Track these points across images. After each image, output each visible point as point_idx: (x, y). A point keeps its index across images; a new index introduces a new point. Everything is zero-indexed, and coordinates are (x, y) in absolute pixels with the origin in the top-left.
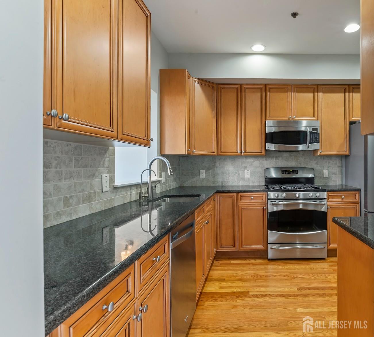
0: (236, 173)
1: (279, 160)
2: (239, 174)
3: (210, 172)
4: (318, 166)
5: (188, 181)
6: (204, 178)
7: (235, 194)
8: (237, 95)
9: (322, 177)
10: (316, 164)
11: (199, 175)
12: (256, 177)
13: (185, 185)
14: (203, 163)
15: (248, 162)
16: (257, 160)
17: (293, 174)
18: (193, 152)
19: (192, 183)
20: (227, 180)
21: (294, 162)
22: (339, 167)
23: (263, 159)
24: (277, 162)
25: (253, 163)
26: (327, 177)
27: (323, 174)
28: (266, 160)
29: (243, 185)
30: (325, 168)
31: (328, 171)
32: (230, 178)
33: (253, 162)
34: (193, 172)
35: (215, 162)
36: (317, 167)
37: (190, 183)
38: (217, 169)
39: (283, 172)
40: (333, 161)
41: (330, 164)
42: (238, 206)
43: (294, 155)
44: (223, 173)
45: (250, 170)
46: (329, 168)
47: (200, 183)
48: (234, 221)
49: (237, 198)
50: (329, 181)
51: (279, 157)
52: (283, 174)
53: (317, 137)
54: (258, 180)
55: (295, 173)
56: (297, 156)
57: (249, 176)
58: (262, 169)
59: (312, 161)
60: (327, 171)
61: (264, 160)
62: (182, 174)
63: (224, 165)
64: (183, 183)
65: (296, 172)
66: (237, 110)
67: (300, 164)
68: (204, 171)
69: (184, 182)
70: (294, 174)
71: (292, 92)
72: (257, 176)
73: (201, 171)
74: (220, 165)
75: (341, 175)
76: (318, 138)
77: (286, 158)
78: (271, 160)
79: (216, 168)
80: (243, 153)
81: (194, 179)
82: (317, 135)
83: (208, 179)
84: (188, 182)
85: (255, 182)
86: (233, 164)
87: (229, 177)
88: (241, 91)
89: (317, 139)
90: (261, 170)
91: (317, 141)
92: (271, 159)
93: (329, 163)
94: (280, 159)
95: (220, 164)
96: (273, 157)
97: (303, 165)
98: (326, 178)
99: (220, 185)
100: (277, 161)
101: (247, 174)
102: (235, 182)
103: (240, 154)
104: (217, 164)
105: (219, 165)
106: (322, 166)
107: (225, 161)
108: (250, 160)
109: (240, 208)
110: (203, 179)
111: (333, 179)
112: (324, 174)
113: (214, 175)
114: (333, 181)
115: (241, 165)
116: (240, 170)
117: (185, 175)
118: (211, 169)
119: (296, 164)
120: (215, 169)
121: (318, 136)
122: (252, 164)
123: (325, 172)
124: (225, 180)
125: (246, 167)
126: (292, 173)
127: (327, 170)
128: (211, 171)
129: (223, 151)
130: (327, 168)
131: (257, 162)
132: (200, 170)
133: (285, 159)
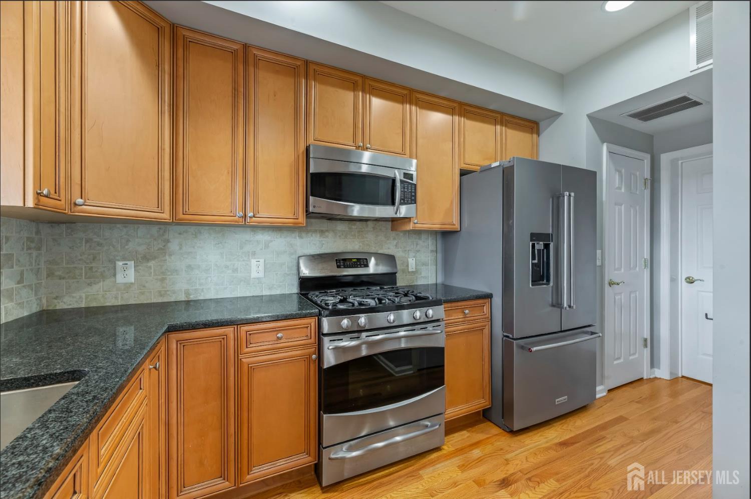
0: (227, 267)
1: (327, 237)
2: (235, 270)
3: (150, 267)
4: (400, 249)
5: (74, 295)
6: (132, 283)
7: (229, 330)
8: (235, 69)
9: (406, 271)
10: (396, 246)
11: (115, 275)
12: (276, 274)
13: (61, 305)
14: (128, 241)
15: (258, 242)
16: (281, 237)
17: (359, 266)
18: (75, 204)
19: (87, 298)
20: (201, 284)
21: (356, 243)
22: (432, 251)
23: (293, 235)
24: (323, 242)
25: (270, 245)
26: (414, 270)
27: (408, 266)
28: (301, 237)
29: (245, 296)
30: (412, 254)
31: (416, 260)
32: (210, 279)
33: (271, 241)
34: (91, 268)
35: (168, 241)
36: (398, 254)
37: (81, 297)
38: (173, 257)
39: (338, 264)
40: (424, 242)
41: (418, 246)
42: (238, 363)
43: (356, 228)
44: (190, 267)
45: (262, 261)
46: (418, 254)
47: (116, 298)
48: (225, 407)
49: (237, 339)
50: (417, 277)
51: (327, 231)
52: (338, 267)
53: (411, 192)
54: (281, 282)
55: (363, 266)
56: (362, 231)
57: (261, 275)
58: (292, 257)
59: (388, 242)
60: (414, 259)
61: (295, 238)
62: (50, 274)
63: (194, 247)
64: (56, 301)
65: (365, 263)
66: (235, 107)
67: (368, 247)
68: (131, 264)
69: (56, 298)
70: (361, 267)
71: (364, 91)
72: (279, 273)
73: (120, 264)
74: (181, 249)
75: (435, 267)
76: (413, 194)
77: (343, 234)
78: (312, 238)
79: (170, 255)
80: (250, 217)
81: (95, 288)
82: (411, 187)
83: (144, 286)
84: (73, 297)
85: (275, 286)
86: (220, 245)
87: (207, 278)
88: (246, 63)
89: (412, 196)
90: (287, 260)
91: (412, 200)
92: (312, 235)
93: (417, 244)
94: (330, 235)
95: (181, 246)
96: (315, 231)
97: (373, 248)
98: (413, 272)
99: (182, 297)
100: (324, 239)
101: (256, 268)
102: (225, 288)
103: (241, 220)
104: (174, 246)
105: (178, 248)
106: (406, 251)
107: (196, 237)
108: (263, 237)
109: (246, 368)
110: (128, 286)
111: (423, 274)
112: (410, 266)
113: (163, 273)
114: (424, 277)
115: (241, 248)
116: (238, 261)
117: (61, 278)
118: (154, 258)
119: (360, 246)
120: (167, 257)
121: (413, 191)
122: (267, 246)
123: (412, 262)
124: (198, 287)
125: (254, 254)
126: (357, 265)
127: (414, 257)
128: (152, 264)
129: (192, 211)
130: (414, 255)
131: (279, 242)
132: (118, 260)
133: (340, 236)
